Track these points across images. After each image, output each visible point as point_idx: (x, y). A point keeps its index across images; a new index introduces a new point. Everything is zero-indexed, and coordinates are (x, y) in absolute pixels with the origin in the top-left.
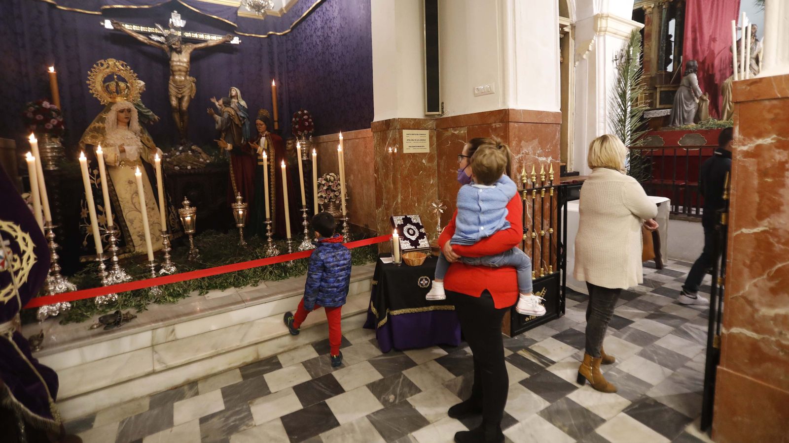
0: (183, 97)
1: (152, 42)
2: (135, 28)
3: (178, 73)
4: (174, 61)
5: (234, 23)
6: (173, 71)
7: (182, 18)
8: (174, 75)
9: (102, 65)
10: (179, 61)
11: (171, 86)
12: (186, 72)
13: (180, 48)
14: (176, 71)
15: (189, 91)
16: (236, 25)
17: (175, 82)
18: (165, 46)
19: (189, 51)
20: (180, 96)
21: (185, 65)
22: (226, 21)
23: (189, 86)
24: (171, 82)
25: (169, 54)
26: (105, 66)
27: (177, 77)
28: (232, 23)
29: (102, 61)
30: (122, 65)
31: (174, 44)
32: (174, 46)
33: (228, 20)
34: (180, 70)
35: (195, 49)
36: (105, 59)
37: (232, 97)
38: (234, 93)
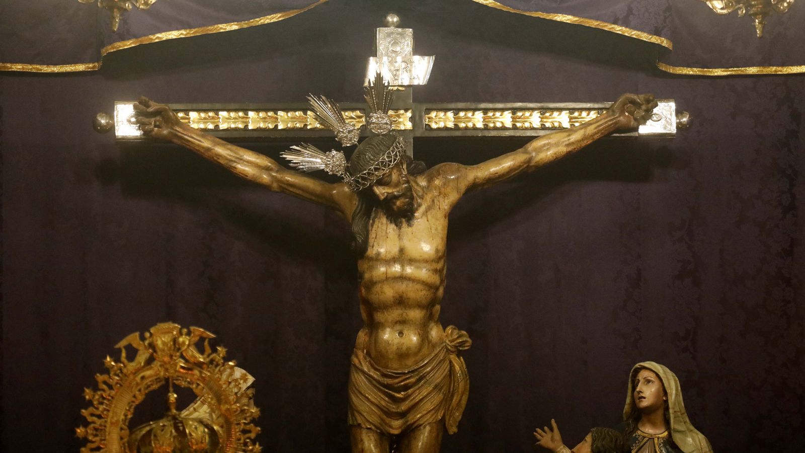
0: (410, 431)
1: (289, 178)
2: (227, 120)
3: (395, 314)
4: (378, 259)
5: (657, 33)
6: (372, 308)
7: (420, 48)
8: (374, 327)
9: (132, 353)
10: (402, 257)
11: (359, 380)
12: (428, 306)
13: (409, 194)
14: (385, 307)
15: (437, 398)
16: (665, 43)
17: (377, 357)
18: (342, 192)
19: (445, 204)
20: (396, 427)
21: (423, 273)
22: (618, 29)
23: (438, 376)
24: (360, 360)
25: (356, 228)
26: (142, 358)
27: (387, 335)
28: (645, 37)
29: (133, 339)
30: (199, 346)
31: (381, 182)
32: (381, 191)
33: (626, 24)
34: (401, 301)
35: (473, 188)
36: (143, 328)
37: (640, 415)
38: (648, 393)
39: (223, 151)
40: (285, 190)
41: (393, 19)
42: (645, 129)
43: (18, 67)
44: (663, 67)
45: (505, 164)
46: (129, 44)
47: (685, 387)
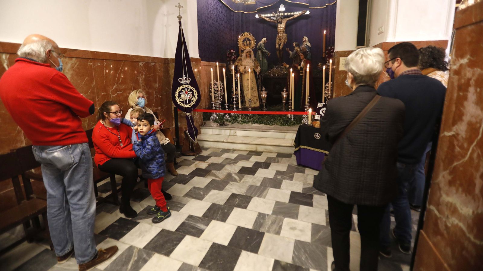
0: (281, 43)
1: (271, 20)
2: (266, 15)
3: (280, 33)
4: (279, 28)
5: (307, 4)
6: (278, 32)
7: (284, 7)
8: (278, 34)
9: (243, 35)
10: (281, 27)
11: (277, 39)
12: (283, 32)
13: (282, 21)
14: (279, 32)
15: (284, 40)
16: (308, 5)
17: (279, 37)
18: (276, 22)
19: (285, 22)
20: (280, 43)
21: (283, 29)
22: (303, 4)
23: (284, 38)
24: (277, 37)
25: (277, 25)
26: (243, 36)
27: (279, 35)
28: (306, 4)
29: (243, 34)
30: (249, 34)
31: (278, 20)
32: (278, 21)
33: (304, 3)
34: (281, 31)
35: (288, 20)
36: (244, 33)
37: (304, 42)
38: (304, 39)
39: (265, 18)
40: (271, 22)
41: (282, 4)
42: (306, 14)
43: (250, 12)
44: (310, 8)
45: (292, 18)
46: (258, 9)
47: (308, 39)
